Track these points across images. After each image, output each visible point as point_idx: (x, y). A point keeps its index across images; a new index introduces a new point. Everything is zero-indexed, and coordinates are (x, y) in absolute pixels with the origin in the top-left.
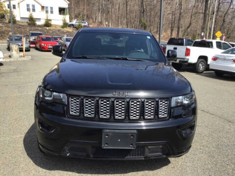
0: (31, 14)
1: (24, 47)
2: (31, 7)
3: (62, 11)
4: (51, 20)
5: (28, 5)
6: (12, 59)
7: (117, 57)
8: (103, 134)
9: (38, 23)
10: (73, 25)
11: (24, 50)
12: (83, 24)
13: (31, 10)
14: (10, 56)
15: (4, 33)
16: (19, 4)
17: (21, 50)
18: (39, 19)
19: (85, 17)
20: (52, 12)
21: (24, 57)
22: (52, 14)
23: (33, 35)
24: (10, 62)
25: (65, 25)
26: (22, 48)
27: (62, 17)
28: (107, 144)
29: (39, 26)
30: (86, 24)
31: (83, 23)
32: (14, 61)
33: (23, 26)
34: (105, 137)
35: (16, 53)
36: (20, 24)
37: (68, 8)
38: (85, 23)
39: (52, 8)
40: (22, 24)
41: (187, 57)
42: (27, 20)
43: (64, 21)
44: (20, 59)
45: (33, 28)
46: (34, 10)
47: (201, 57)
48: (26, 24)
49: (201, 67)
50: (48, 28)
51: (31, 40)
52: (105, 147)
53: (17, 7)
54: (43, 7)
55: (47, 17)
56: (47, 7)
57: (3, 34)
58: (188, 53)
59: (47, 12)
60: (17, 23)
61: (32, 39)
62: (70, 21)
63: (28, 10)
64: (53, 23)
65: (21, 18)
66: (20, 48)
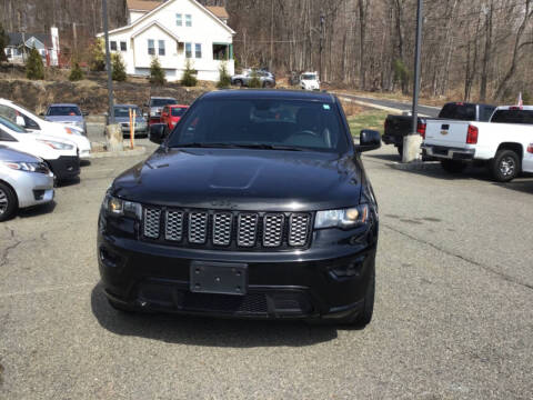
0: (155, 61)
1: (133, 130)
2: (157, 47)
3: (219, 51)
4: (196, 72)
5: (151, 42)
6: (108, 154)
7: (256, 144)
8: (192, 268)
9: (170, 78)
10: (241, 80)
11: (133, 134)
12: (262, 78)
13: (157, 51)
14: (105, 148)
15: (101, 101)
16: (132, 39)
17: (126, 136)
18: (173, 70)
19: (271, 62)
20: (199, 54)
21: (132, 148)
22: (198, 59)
23: (156, 103)
24: (105, 158)
25: (225, 81)
26: (129, 132)
27: (218, 63)
28: (198, 284)
29: (172, 85)
30: (270, 78)
31: (263, 75)
32: (112, 158)
33: (139, 85)
34: (194, 274)
35: (116, 141)
36: (133, 81)
37: (234, 43)
38: (267, 75)
39: (198, 46)
40: (139, 81)
41: (472, 146)
42: (148, 73)
43: (223, 72)
44: (124, 153)
45: (158, 90)
46: (162, 52)
47: (504, 146)
48: (146, 81)
49: (507, 169)
50: (188, 89)
51: (153, 114)
52: (195, 289)
53: (128, 46)
54: (180, 45)
55: (188, 66)
56: (189, 45)
57: (99, 104)
58: (472, 136)
59: (188, 54)
60: (129, 79)
61: (154, 112)
62: (236, 73)
63: (151, 51)
64: (199, 77)
65: (137, 69)
66: (124, 132)
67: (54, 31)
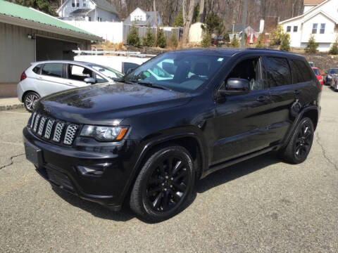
0: (312, 38)
2: (319, 28)
5: (315, 25)
9: (321, 49)
16: (302, 24)
18: (328, 44)
36: (295, 51)
42: (305, 46)
46: (322, 31)
48: (303, 51)
50: (332, 57)
53: (299, 28)
54: (336, 26)
60: (291, 50)
63: (314, 31)
65: (302, 43)
67: (262, 22)
